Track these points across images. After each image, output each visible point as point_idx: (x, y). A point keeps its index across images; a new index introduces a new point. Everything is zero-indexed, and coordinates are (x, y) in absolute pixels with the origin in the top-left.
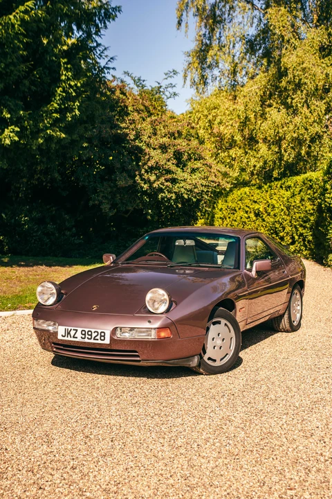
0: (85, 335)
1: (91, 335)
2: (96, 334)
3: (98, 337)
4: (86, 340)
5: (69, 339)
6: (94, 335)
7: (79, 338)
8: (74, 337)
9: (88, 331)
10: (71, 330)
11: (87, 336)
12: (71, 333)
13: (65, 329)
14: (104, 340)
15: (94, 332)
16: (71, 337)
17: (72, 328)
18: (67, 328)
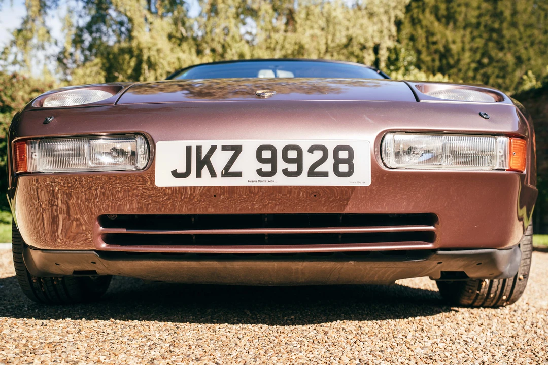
0: (273, 161)
1: (299, 161)
2: (318, 154)
3: (327, 167)
4: (279, 180)
5: (206, 180)
6: (309, 160)
7: (249, 174)
8: (227, 173)
9: (287, 149)
10: (213, 149)
11: (281, 165)
12: (212, 159)
13: (189, 149)
14: (349, 174)
15: (311, 150)
16: (213, 174)
17: (219, 143)
18: (194, 144)
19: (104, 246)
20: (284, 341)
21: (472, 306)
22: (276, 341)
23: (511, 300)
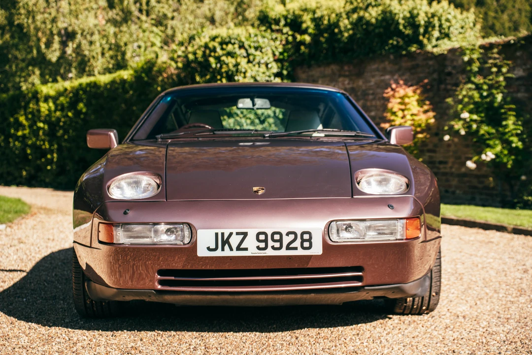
0: (266, 241)
1: (280, 241)
2: (292, 237)
3: (297, 244)
4: (270, 252)
5: (227, 253)
6: (286, 240)
7: (252, 248)
8: (239, 248)
9: (273, 234)
10: (231, 234)
11: (270, 243)
12: (230, 240)
13: (217, 234)
14: (310, 248)
15: (288, 234)
16: (231, 249)
17: (234, 231)
18: (220, 231)
19: (159, 287)
20: (272, 344)
21: (403, 314)
22: (267, 344)
23: (430, 309)
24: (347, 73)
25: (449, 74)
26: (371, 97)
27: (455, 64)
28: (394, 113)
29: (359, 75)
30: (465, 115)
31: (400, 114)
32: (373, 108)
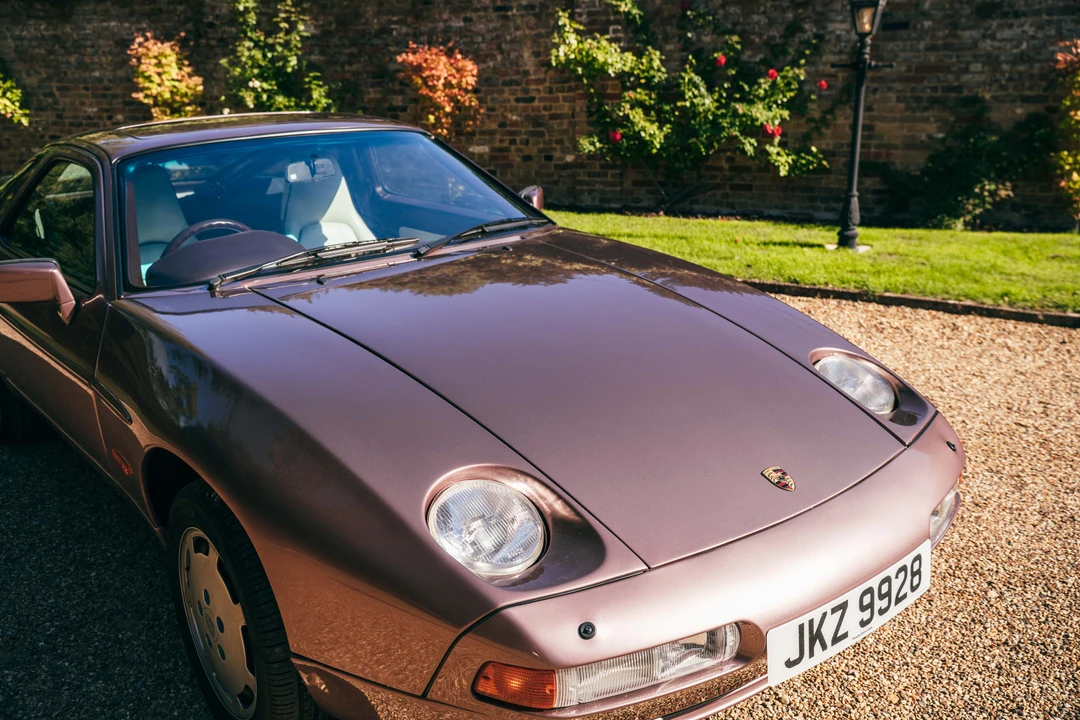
24: (41, 14)
25: (211, 25)
26: (89, 50)
27: (217, 12)
28: (148, 78)
29: (65, 18)
30: (256, 84)
31: (156, 79)
32: (98, 66)
